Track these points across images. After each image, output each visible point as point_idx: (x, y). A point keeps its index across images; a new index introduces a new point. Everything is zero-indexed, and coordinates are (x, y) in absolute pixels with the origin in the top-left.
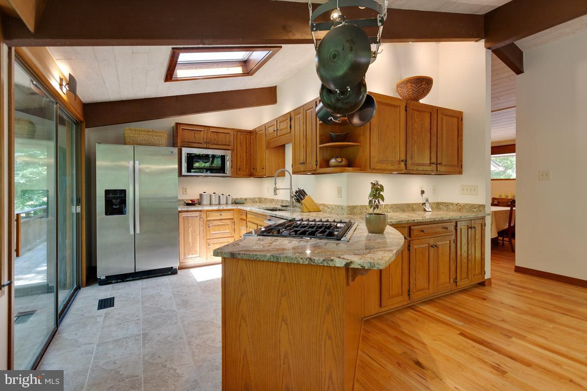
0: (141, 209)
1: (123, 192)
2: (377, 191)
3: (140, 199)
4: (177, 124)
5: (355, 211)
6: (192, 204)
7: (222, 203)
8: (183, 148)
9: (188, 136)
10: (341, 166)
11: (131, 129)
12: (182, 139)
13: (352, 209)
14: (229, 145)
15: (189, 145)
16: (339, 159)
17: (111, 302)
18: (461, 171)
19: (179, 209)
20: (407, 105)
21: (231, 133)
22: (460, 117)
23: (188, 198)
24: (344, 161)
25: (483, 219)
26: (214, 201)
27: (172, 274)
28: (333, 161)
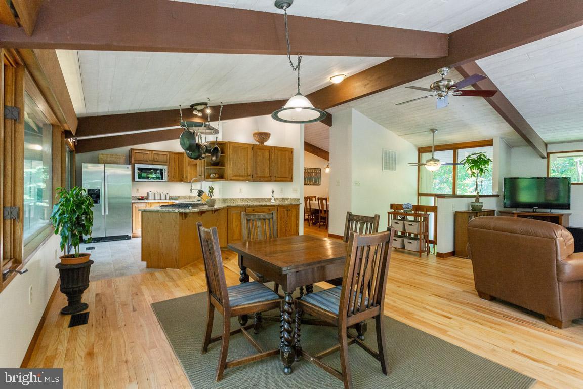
0: (109, 204)
1: (99, 190)
2: (211, 190)
4: (132, 149)
5: (227, 201)
6: (142, 198)
7: (162, 198)
8: (136, 165)
9: (139, 157)
10: (216, 178)
11: (102, 154)
12: (134, 158)
13: (225, 200)
14: (166, 162)
15: (139, 162)
16: (214, 175)
17: (93, 248)
18: (291, 181)
19: (133, 201)
20: (253, 146)
21: (168, 154)
22: (290, 151)
23: (139, 195)
24: (217, 176)
25: (297, 206)
26: (157, 198)
27: (128, 239)
28: (212, 175)
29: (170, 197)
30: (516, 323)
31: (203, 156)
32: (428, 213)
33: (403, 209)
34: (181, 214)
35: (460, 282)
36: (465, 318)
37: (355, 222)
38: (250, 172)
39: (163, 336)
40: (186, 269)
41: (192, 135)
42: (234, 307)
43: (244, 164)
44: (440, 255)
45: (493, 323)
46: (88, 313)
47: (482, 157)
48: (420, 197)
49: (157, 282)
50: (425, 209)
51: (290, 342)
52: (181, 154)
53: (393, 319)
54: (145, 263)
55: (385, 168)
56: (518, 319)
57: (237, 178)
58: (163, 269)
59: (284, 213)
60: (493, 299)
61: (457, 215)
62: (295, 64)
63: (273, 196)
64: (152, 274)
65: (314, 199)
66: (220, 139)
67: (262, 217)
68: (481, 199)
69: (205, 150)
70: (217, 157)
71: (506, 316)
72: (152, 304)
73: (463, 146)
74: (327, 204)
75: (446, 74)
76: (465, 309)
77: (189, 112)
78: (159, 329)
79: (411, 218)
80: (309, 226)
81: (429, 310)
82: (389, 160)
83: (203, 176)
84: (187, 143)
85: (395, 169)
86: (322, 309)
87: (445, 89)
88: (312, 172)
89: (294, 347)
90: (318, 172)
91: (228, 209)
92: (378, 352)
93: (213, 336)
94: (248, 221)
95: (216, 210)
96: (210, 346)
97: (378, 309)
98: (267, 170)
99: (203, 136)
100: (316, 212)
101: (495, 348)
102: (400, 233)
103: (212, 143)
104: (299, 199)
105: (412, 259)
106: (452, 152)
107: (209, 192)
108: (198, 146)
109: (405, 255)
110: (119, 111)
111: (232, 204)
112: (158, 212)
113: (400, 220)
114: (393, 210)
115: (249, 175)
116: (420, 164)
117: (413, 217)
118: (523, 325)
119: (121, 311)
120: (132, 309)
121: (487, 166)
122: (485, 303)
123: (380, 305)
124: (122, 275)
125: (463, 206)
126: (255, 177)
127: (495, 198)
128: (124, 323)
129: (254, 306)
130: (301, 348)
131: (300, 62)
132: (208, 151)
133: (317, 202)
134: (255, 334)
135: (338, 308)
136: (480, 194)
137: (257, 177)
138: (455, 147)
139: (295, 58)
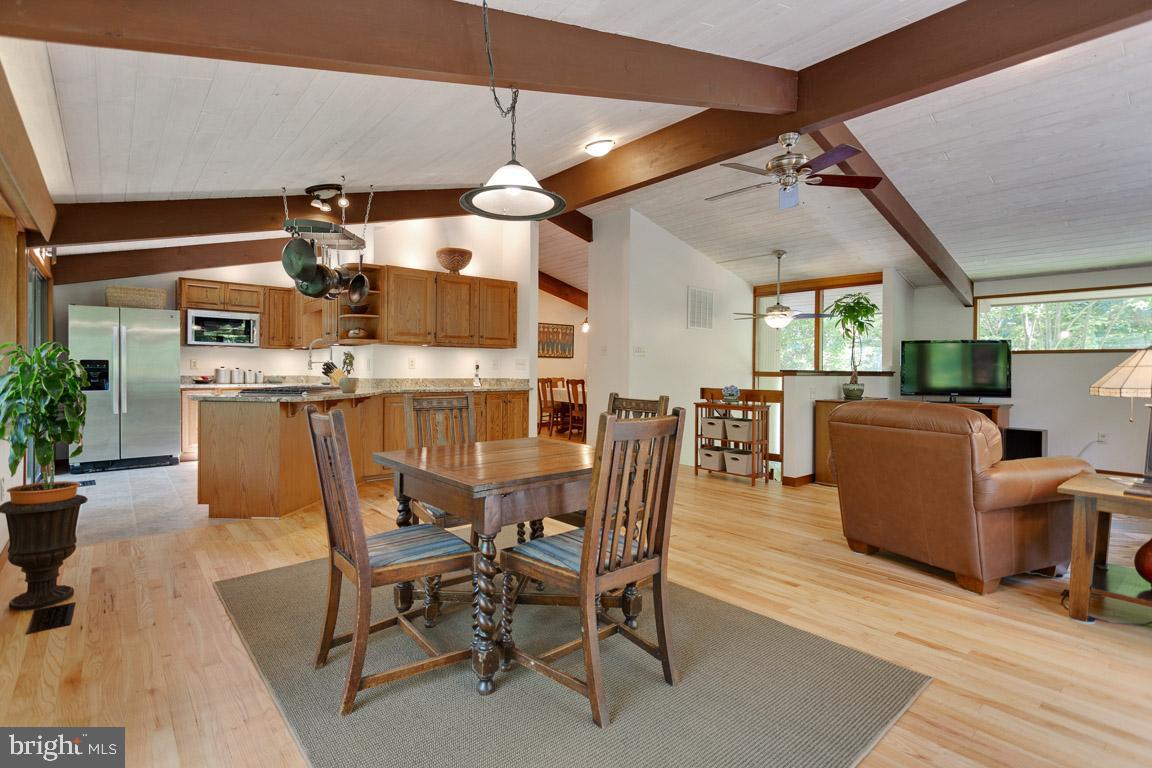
1: (106, 362)
2: (349, 360)
3: (128, 384)
4: (181, 279)
5: (383, 384)
6: (205, 381)
7: (248, 380)
8: (189, 310)
9: (196, 295)
10: (360, 338)
11: (114, 286)
12: (188, 298)
13: (378, 382)
14: (257, 307)
15: (198, 306)
16: (357, 331)
17: (92, 483)
18: (513, 345)
19: (183, 386)
20: (437, 277)
21: (261, 291)
22: (511, 287)
23: (199, 374)
24: (362, 333)
25: (525, 394)
26: (236, 379)
27: (171, 465)
28: (351, 332)
29: (265, 377)
30: (908, 589)
31: (332, 291)
32: (768, 404)
33: (722, 397)
34: (284, 405)
35: (819, 525)
36: (821, 584)
37: (624, 412)
38: (430, 327)
39: (236, 639)
40: (295, 517)
41: (309, 249)
42: (379, 567)
43: (419, 311)
44: (787, 482)
45: (869, 590)
46: (73, 605)
47: (862, 301)
48: (756, 379)
49: (229, 542)
50: (762, 398)
51: (489, 631)
52: (289, 291)
53: (693, 591)
54: (205, 508)
55: (693, 323)
56: (913, 583)
57: (404, 338)
58: (245, 517)
59: (498, 407)
60: (873, 551)
61: (818, 407)
62: (506, 103)
63: (477, 376)
64: (219, 528)
65: (560, 383)
66: (369, 260)
67: (445, 404)
68: (861, 379)
69: (335, 281)
70: (361, 295)
71: (892, 579)
72: (216, 583)
73: (831, 284)
74: (584, 392)
75: (794, 145)
76: (825, 569)
77: (301, 202)
78: (228, 629)
79: (737, 414)
80: (551, 435)
81: (761, 574)
82: (700, 309)
83: (334, 335)
84: (299, 264)
85: (710, 326)
86: (551, 565)
87: (792, 171)
88: (557, 333)
89: (499, 644)
90: (568, 331)
91: (385, 399)
92: (658, 645)
93: (338, 633)
94: (418, 411)
95: (360, 400)
96: (333, 652)
97: (657, 564)
98: (465, 324)
99: (333, 253)
100: (563, 409)
101: (868, 630)
102: (718, 443)
103: (352, 268)
104: (528, 381)
105: (741, 488)
106: (812, 294)
107: (345, 363)
108: (322, 271)
109: (728, 483)
110: (149, 194)
111: (394, 389)
112: (234, 401)
113: (717, 418)
114: (705, 401)
115: (429, 334)
116: (756, 317)
117: (741, 412)
118: (919, 592)
119: (147, 599)
120: (170, 594)
121: (870, 318)
122: (861, 559)
123: (661, 556)
124: (154, 531)
125: (828, 390)
126: (442, 339)
127: (886, 379)
128: (151, 621)
129: (419, 566)
130: (514, 645)
131: (515, 101)
132: (342, 282)
133: (566, 389)
134: (427, 627)
135: (578, 561)
136: (859, 369)
137: (446, 336)
138: (818, 286)
139: (505, 94)
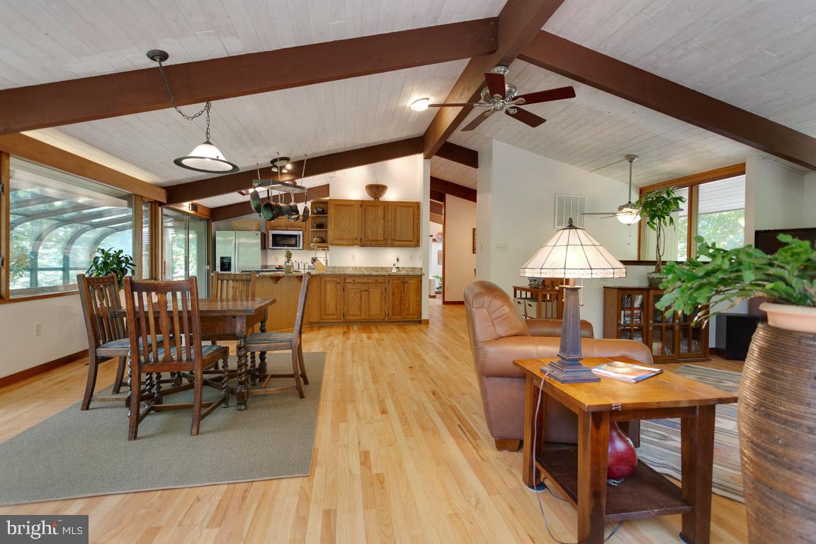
1: (230, 258)
5: (335, 270)
8: (270, 231)
10: (318, 243)
18: (418, 244)
20: (362, 204)
22: (416, 206)
24: (319, 240)
25: (420, 278)
28: (314, 239)
38: (357, 234)
43: (350, 225)
55: (560, 223)
57: (341, 242)
59: (398, 286)
63: (395, 265)
73: (703, 179)
98: (381, 232)
104: (422, 269)
106: (687, 190)
115: (356, 239)
126: (365, 241)
136: (661, 259)
137: (369, 240)
138: (692, 182)
